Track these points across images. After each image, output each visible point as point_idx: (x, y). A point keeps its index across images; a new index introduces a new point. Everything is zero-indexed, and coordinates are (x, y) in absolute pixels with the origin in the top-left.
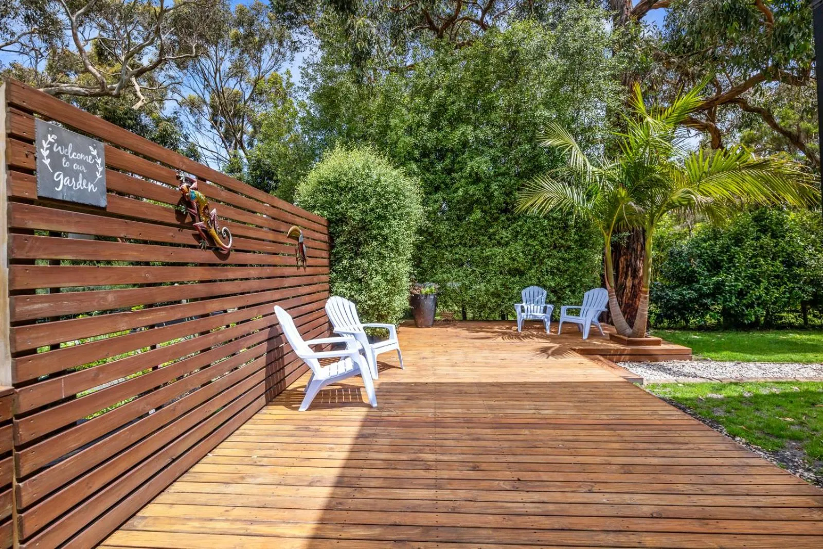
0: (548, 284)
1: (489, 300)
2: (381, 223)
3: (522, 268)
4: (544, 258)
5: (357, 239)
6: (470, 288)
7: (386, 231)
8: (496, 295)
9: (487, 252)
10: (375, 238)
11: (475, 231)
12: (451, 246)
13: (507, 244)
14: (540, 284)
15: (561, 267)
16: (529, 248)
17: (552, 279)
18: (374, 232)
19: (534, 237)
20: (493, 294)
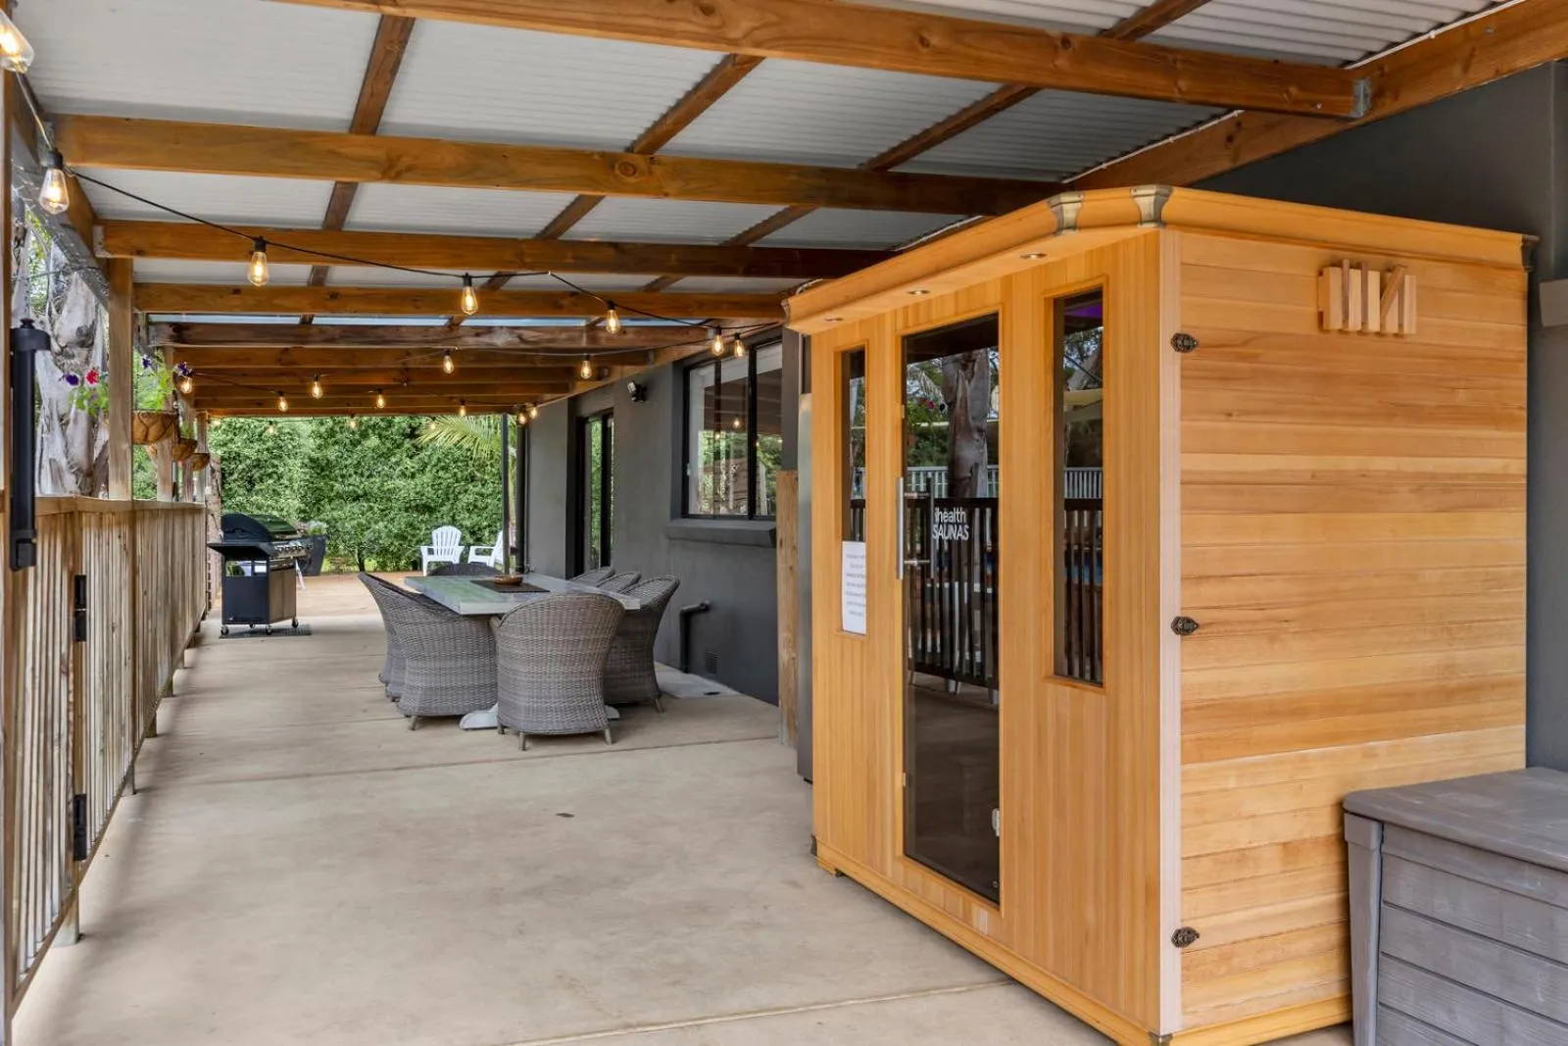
0: (464, 523)
1: (392, 544)
2: (276, 462)
3: (432, 505)
4: (460, 493)
5: (251, 477)
6: (368, 529)
7: (281, 469)
8: (401, 537)
9: (389, 485)
10: (270, 476)
11: (373, 458)
12: (343, 476)
13: (413, 476)
14: (453, 522)
15: (479, 503)
16: (440, 481)
17: (469, 517)
18: (270, 471)
19: (445, 469)
20: (396, 536)
